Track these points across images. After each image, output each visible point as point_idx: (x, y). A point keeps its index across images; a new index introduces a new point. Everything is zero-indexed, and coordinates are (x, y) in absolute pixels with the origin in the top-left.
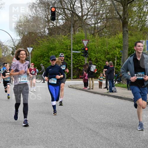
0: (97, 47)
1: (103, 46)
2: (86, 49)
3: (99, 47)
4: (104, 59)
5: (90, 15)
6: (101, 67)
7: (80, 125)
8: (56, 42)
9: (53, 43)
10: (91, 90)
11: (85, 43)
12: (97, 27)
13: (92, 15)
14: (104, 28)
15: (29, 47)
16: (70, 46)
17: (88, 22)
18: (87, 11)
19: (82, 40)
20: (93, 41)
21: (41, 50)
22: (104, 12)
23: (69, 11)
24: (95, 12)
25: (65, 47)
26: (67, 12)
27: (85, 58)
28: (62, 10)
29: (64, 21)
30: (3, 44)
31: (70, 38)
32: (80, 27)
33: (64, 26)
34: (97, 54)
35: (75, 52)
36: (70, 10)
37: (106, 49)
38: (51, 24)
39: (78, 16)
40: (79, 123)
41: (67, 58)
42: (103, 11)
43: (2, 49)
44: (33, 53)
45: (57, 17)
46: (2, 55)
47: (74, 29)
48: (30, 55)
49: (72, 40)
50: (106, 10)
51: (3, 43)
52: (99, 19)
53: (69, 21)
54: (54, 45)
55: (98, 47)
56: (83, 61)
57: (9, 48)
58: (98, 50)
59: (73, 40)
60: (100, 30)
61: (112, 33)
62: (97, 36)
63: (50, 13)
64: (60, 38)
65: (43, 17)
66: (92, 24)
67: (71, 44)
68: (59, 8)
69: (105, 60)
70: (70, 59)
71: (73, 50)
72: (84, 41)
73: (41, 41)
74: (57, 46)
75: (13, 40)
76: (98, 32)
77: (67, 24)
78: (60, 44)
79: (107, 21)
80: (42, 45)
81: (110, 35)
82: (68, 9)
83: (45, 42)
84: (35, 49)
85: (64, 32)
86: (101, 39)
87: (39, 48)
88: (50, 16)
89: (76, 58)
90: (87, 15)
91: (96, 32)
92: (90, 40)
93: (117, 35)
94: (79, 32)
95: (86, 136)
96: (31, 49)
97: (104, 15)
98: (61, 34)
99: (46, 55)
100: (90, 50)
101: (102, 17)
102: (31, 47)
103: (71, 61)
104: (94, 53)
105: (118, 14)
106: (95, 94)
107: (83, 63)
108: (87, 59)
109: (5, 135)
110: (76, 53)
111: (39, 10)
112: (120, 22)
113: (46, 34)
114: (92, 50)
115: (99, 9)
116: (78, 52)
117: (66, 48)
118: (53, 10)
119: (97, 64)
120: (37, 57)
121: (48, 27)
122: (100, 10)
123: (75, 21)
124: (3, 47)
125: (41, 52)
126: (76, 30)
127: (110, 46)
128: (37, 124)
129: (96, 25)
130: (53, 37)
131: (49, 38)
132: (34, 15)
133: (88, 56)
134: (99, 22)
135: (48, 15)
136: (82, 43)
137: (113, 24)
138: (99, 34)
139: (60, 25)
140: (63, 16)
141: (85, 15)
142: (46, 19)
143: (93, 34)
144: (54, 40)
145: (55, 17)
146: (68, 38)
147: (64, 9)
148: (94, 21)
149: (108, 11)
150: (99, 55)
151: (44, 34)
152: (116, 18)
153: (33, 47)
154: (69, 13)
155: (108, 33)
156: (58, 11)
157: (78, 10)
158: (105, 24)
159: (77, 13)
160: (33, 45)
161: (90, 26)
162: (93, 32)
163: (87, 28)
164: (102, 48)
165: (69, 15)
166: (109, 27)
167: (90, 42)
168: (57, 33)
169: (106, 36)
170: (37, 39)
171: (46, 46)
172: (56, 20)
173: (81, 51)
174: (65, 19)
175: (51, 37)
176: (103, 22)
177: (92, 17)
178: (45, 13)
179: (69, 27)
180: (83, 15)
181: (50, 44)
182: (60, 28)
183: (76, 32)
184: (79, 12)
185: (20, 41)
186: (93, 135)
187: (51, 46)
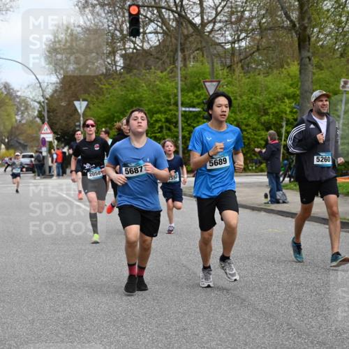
0: (238, 98)
1: (253, 95)
3: (245, 98)
4: (255, 124)
5: (220, 21)
6: (249, 144)
8: (143, 86)
9: (135, 89)
11: (211, 87)
12: (240, 50)
13: (226, 21)
14: (254, 53)
15: (79, 100)
16: (176, 95)
17: (217, 38)
18: (214, 12)
19: (204, 82)
20: (229, 83)
21: (107, 106)
22: (254, 13)
23: (171, 14)
24: (232, 13)
25: (163, 99)
26: (166, 16)
28: (155, 12)
29: (160, 36)
30: (19, 94)
31: (174, 77)
32: (198, 49)
33: (160, 48)
34: (238, 113)
35: (187, 109)
36: (173, 11)
37: (261, 102)
38: (129, 45)
39: (193, 25)
41: (168, 124)
42: (251, 11)
43: (15, 105)
44: (89, 113)
45: (144, 29)
46: (16, 120)
47: (184, 56)
48: (82, 119)
49: (180, 83)
50: (259, 9)
51: (18, 91)
52: (242, 31)
54: (138, 93)
55: (241, 96)
57: (32, 103)
58: (241, 105)
59: (181, 80)
60: (247, 58)
61: (273, 64)
62: (238, 70)
63: (127, 18)
64: (151, 77)
65: (111, 28)
66: (226, 43)
67: (178, 92)
68: (148, 7)
69: (260, 126)
70: (176, 126)
71: (183, 104)
72: (207, 84)
73: (107, 86)
74: (144, 96)
75: (40, 83)
76: (241, 61)
77: (168, 43)
78: (153, 91)
79: (261, 34)
80: (109, 94)
81: (270, 67)
82: (169, 9)
83: (117, 88)
84: (94, 104)
85: (161, 62)
86: (249, 78)
87: (103, 102)
88: (126, 26)
89: (189, 125)
90: (214, 21)
91: (236, 61)
92: (222, 81)
93: (286, 67)
94: (197, 61)
95: (217, 307)
96: (84, 104)
97: (255, 21)
98: (153, 67)
101: (248, 25)
102: (84, 100)
103: (178, 132)
104: (233, 112)
105: (288, 17)
109: (28, 308)
110: (191, 112)
111: (101, 12)
112: (292, 37)
113: (118, 68)
115: (242, 7)
116: (194, 109)
117: (167, 100)
118: (134, 10)
121: (124, 52)
122: (245, 10)
123: (187, 37)
124: (18, 100)
125: (107, 112)
126: (189, 57)
127: (270, 93)
128: (102, 281)
129: (236, 45)
130: (135, 75)
131: (124, 77)
132: (88, 23)
134: (243, 39)
135: (123, 22)
136: (202, 87)
137: (276, 42)
138: (242, 67)
139: (151, 47)
140: (158, 25)
141: (209, 22)
142: (118, 33)
143: (230, 67)
144: (137, 82)
145: (139, 27)
146: (171, 77)
147: (159, 8)
148: (231, 35)
149: (263, 12)
150: (245, 115)
151: (114, 68)
152: (283, 27)
153: (89, 99)
154: (172, 17)
155: (264, 63)
156: (144, 14)
157: (193, 10)
158: (256, 42)
159: (191, 19)
160: (87, 95)
161: (221, 48)
162: (228, 62)
163: (215, 52)
164: (251, 98)
165: (170, 23)
166: (267, 48)
167: (223, 86)
168: (143, 65)
169: (260, 69)
170: (96, 81)
171: (117, 98)
172: (142, 34)
173: (203, 108)
174: (161, 31)
175: (131, 76)
176: (251, 37)
177: (226, 25)
178: (116, 19)
179: (172, 51)
180: (206, 21)
181: (128, 91)
182: (151, 55)
183: (188, 62)
184: (195, 14)
185: (56, 87)
186: (235, 306)
187: (132, 97)
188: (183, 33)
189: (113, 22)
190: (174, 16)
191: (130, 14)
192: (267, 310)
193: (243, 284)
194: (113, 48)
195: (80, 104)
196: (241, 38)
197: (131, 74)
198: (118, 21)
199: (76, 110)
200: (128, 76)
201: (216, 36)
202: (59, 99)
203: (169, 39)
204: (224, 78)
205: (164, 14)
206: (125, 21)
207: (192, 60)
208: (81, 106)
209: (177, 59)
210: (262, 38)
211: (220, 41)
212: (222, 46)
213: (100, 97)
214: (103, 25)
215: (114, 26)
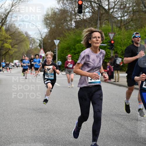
0: (123, 40)
1: (129, 40)
2: (112, 42)
3: (125, 40)
5: (116, 8)
7: (105, 117)
9: (80, 36)
10: (117, 83)
11: (111, 36)
12: (124, 20)
13: (119, 8)
14: (130, 22)
15: (56, 39)
17: (115, 15)
18: (114, 4)
19: (109, 33)
20: (119, 34)
21: (68, 42)
22: (131, 5)
23: (96, 4)
24: (121, 5)
26: (94, 5)
27: (111, 51)
28: (89, 3)
29: (91, 14)
30: (31, 36)
32: (106, 20)
33: (91, 19)
34: (122, 47)
38: (78, 17)
39: (105, 9)
40: (104, 115)
42: (129, 4)
43: (29, 41)
44: (60, 45)
45: (84, 10)
46: (30, 47)
47: (101, 22)
48: (57, 47)
50: (133, 3)
51: (31, 35)
52: (125, 12)
53: (95, 14)
55: (124, 40)
56: (109, 54)
57: (36, 40)
58: (124, 43)
60: (127, 24)
61: (138, 26)
62: (123, 29)
63: (77, 6)
65: (70, 10)
66: (118, 17)
68: (86, 1)
73: (68, 34)
75: (40, 32)
76: (124, 25)
77: (94, 17)
79: (133, 14)
80: (69, 37)
81: (137, 28)
82: (95, 2)
83: (72, 35)
84: (62, 41)
85: (91, 24)
86: (128, 32)
87: (66, 41)
88: (77, 9)
90: (114, 8)
91: (122, 25)
92: (116, 33)
93: (143, 28)
94: (106, 25)
95: (111, 127)
96: (58, 41)
97: (131, 8)
98: (87, 26)
99: (72, 47)
100: (116, 43)
101: (128, 10)
102: (58, 40)
104: (120, 46)
105: (145, 7)
106: (121, 87)
107: (109, 56)
108: (113, 52)
109: (32, 125)
110: (103, 46)
111: (66, 3)
113: (73, 27)
114: (118, 43)
115: (126, 2)
118: (80, 2)
119: (123, 57)
120: (64, 49)
121: (75, 20)
122: (127, 4)
123: (102, 14)
124: (31, 39)
125: (67, 45)
128: (63, 115)
129: (123, 18)
130: (80, 30)
131: (75, 30)
132: (61, 8)
133: (114, 49)
134: (126, 15)
136: (108, 36)
137: (140, 18)
138: (125, 27)
139: (87, 18)
140: (90, 9)
141: (112, 8)
142: (73, 12)
143: (120, 27)
144: (80, 33)
145: (82, 9)
147: (91, 2)
148: (121, 14)
149: (135, 4)
151: (71, 27)
152: (143, 11)
153: (60, 39)
155: (134, 26)
156: (84, 4)
157: (105, 3)
158: (131, 17)
159: (104, 7)
160: (59, 38)
161: (116, 19)
162: (119, 25)
163: (114, 21)
164: (128, 41)
165: (95, 8)
166: (136, 20)
167: (116, 35)
168: (83, 25)
169: (132, 29)
170: (63, 32)
171: (72, 39)
172: (83, 13)
173: (108, 44)
174: (91, 12)
175: (78, 30)
176: (129, 15)
177: (118, 10)
178: (72, 6)
179: (95, 20)
180: (110, 8)
181: (77, 36)
182: (87, 21)
183: (102, 25)
184: (106, 5)
185: (47, 34)
186: (118, 127)
187: (78, 39)
188: (100, 13)
189: (71, 7)
190: (97, 5)
191: (79, 4)
192: (132, 130)
193: (122, 118)
194: (71, 18)
195: (57, 41)
196: (125, 15)
197: (78, 29)
198: (73, 7)
199: (55, 44)
200: (77, 30)
201: (114, 14)
202: (48, 39)
203: (94, 15)
204: (117, 32)
205: (93, 4)
206: (76, 7)
207: (104, 24)
208: (57, 42)
209: (97, 24)
210: (134, 15)
211: (116, 16)
212: (117, 19)
213: (65, 38)
214: (67, 9)
215: (71, 9)
